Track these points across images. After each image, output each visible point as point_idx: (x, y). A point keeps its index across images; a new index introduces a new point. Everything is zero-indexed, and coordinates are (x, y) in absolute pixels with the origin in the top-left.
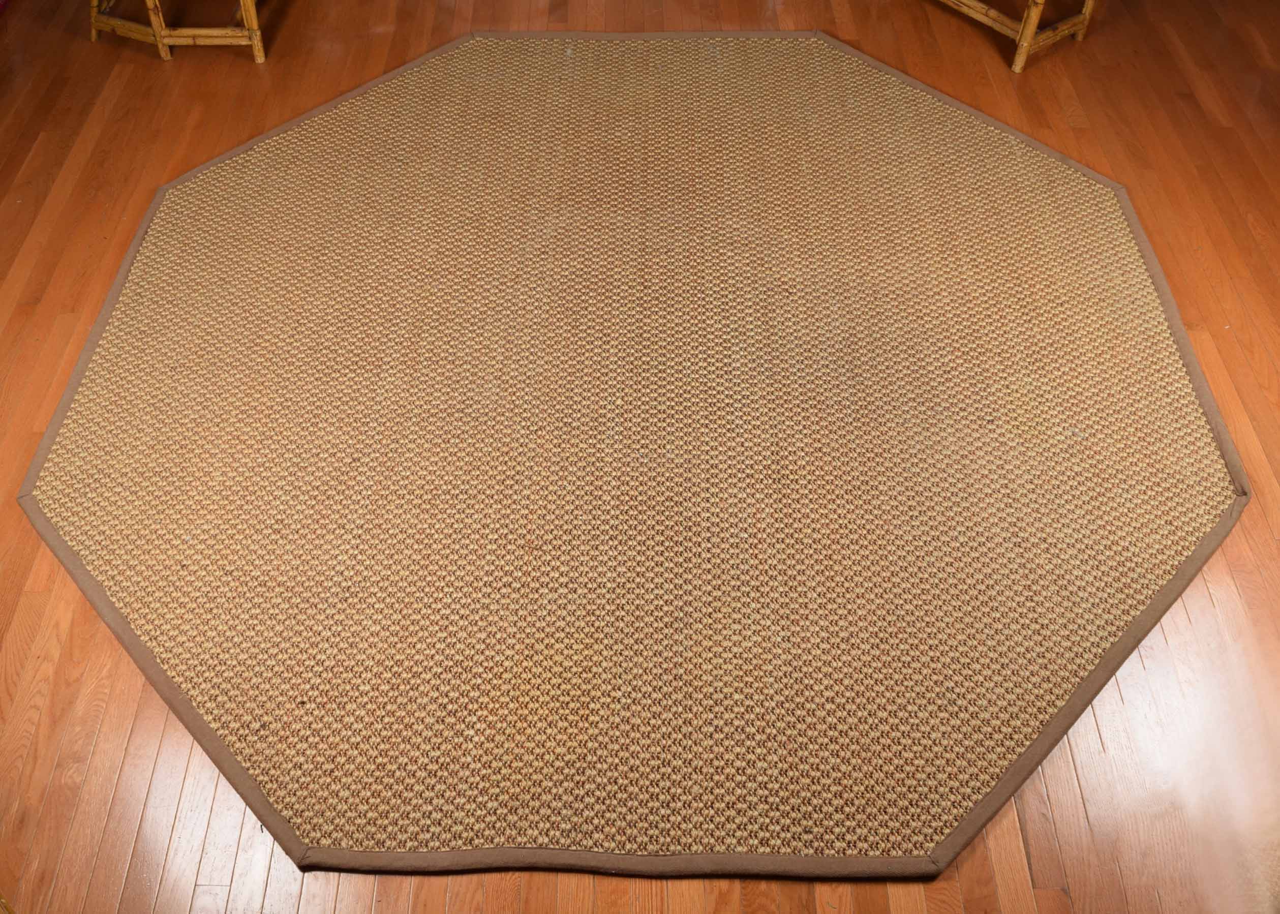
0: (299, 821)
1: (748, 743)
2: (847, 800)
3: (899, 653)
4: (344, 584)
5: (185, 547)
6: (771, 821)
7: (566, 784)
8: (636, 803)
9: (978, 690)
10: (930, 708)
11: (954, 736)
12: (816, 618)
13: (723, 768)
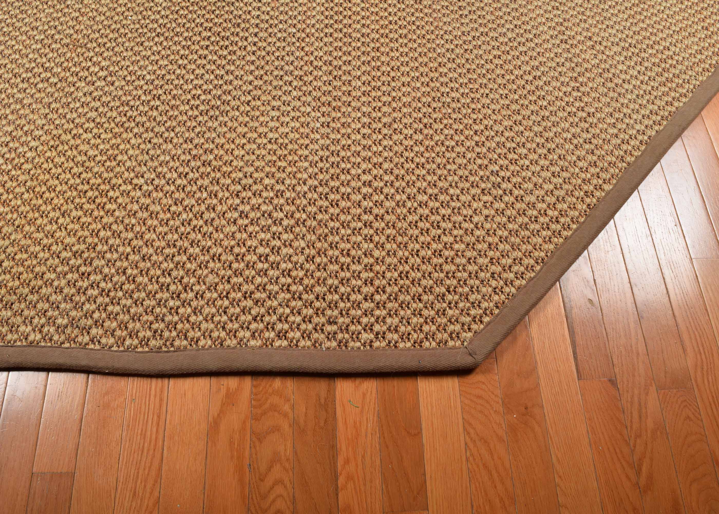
1: (274, 229)
2: (378, 287)
3: (442, 137)
6: (292, 312)
7: (69, 276)
8: (143, 295)
9: (524, 174)
10: (473, 191)
11: (498, 219)
12: (359, 104)
13: (244, 255)
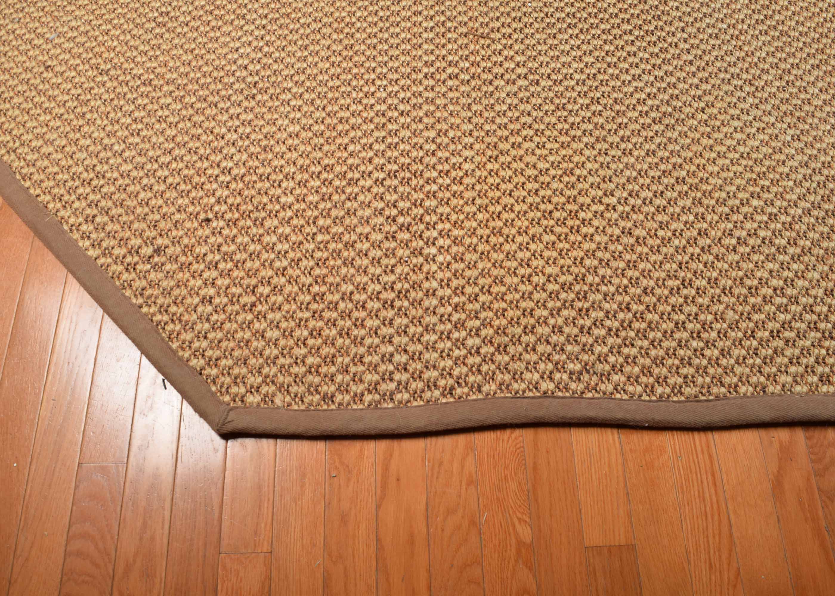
0: (214, 372)
1: (780, 258)
4: (249, 79)
5: (50, 46)
7: (565, 313)
8: (659, 335)
13: (757, 288)
